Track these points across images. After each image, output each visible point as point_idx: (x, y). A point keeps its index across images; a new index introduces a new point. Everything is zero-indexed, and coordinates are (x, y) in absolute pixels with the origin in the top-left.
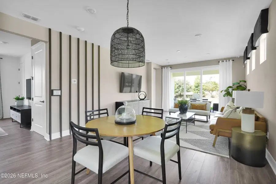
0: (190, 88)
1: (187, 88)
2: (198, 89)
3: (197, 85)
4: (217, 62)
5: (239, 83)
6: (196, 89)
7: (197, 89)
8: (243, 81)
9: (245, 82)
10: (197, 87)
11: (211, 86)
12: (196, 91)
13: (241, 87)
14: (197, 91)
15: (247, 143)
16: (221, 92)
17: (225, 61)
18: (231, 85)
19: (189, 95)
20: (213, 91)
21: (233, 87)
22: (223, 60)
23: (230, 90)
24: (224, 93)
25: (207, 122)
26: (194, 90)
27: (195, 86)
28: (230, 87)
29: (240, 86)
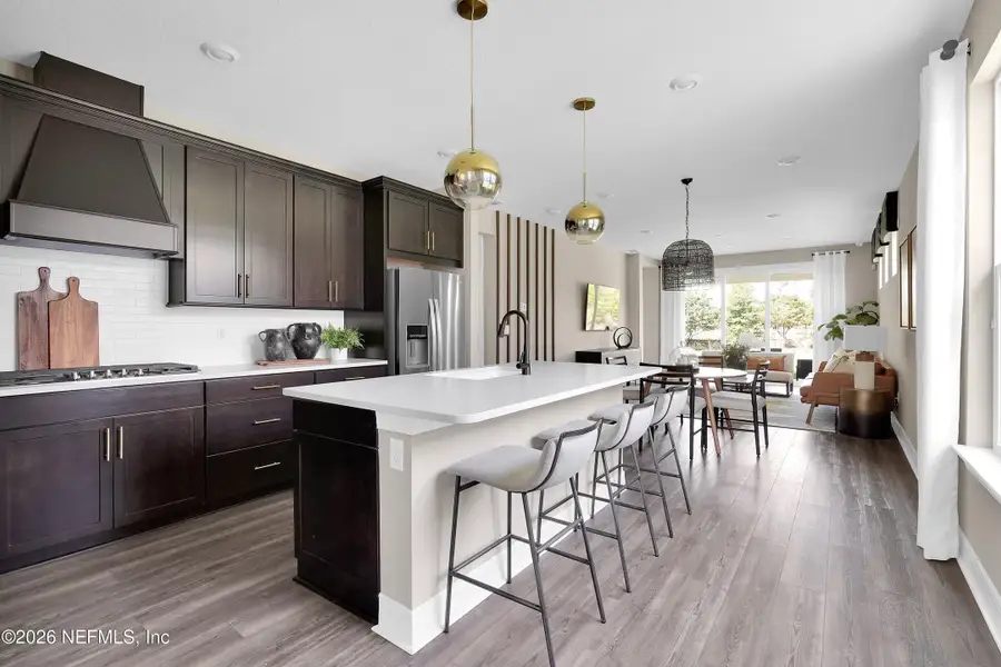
0: (716, 318)
1: (706, 317)
2: (743, 321)
3: (738, 308)
4: (809, 254)
5: (861, 308)
6: (734, 320)
7: (738, 319)
8: (869, 302)
9: (876, 305)
10: (738, 313)
11: (785, 312)
12: (733, 326)
13: (866, 316)
14: (738, 327)
15: (863, 405)
16: (819, 328)
17: (827, 253)
18: (844, 312)
19: (713, 341)
20: (789, 326)
21: (848, 316)
22: (823, 250)
23: (841, 322)
24: (826, 331)
25: (788, 396)
26: (730, 324)
27: (732, 312)
28: (840, 317)
29: (865, 314)
